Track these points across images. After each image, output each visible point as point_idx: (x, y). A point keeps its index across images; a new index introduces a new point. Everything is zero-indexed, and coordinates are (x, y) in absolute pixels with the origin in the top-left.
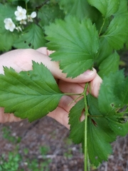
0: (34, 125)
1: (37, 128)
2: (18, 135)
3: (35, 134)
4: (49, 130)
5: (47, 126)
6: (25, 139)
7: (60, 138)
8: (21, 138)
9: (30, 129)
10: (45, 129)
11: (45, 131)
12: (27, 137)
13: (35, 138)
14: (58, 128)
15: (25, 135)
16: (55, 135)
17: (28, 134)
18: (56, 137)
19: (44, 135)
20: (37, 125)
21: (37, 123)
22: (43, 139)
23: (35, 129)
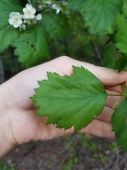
0: (30, 151)
1: (34, 154)
2: (13, 162)
3: (31, 161)
4: (46, 156)
5: (44, 152)
6: (21, 167)
7: (58, 164)
8: (17, 165)
9: (26, 155)
10: (42, 155)
11: (41, 157)
12: (22, 164)
13: (31, 165)
14: (56, 154)
15: (21, 162)
16: (53, 161)
17: (24, 160)
18: (53, 164)
19: (41, 162)
20: (33, 151)
21: (34, 148)
22: (40, 166)
23: (31, 155)
